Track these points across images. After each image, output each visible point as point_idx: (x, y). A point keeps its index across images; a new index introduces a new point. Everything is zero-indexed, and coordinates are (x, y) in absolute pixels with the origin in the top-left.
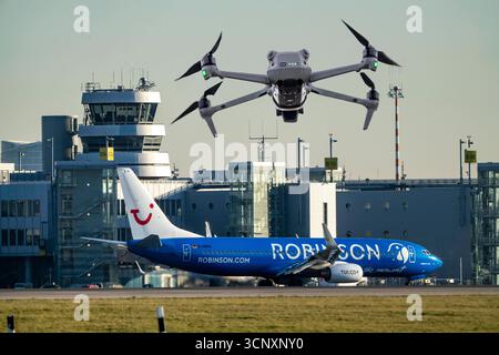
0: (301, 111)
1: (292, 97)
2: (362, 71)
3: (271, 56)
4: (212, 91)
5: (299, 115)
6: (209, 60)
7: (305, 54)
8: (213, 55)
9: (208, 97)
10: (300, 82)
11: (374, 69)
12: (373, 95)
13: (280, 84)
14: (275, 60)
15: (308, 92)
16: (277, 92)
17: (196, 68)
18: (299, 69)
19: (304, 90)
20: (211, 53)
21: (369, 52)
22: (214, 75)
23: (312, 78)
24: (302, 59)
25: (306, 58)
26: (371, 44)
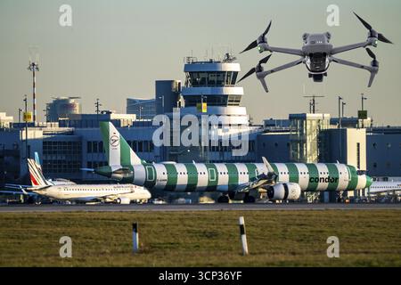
0: (326, 74)
1: (319, 65)
2: (368, 47)
3: (305, 37)
4: (264, 61)
5: (324, 77)
6: (263, 39)
7: (328, 36)
8: (266, 36)
9: (262, 65)
10: (325, 55)
11: (375, 46)
12: (375, 63)
13: (311, 55)
14: (308, 39)
15: (330, 61)
16: (309, 61)
17: (254, 45)
18: (324, 46)
19: (327, 60)
20: (264, 34)
21: (372, 34)
22: (266, 50)
23: (332, 52)
24: (326, 39)
25: (329, 38)
26: (373, 28)
